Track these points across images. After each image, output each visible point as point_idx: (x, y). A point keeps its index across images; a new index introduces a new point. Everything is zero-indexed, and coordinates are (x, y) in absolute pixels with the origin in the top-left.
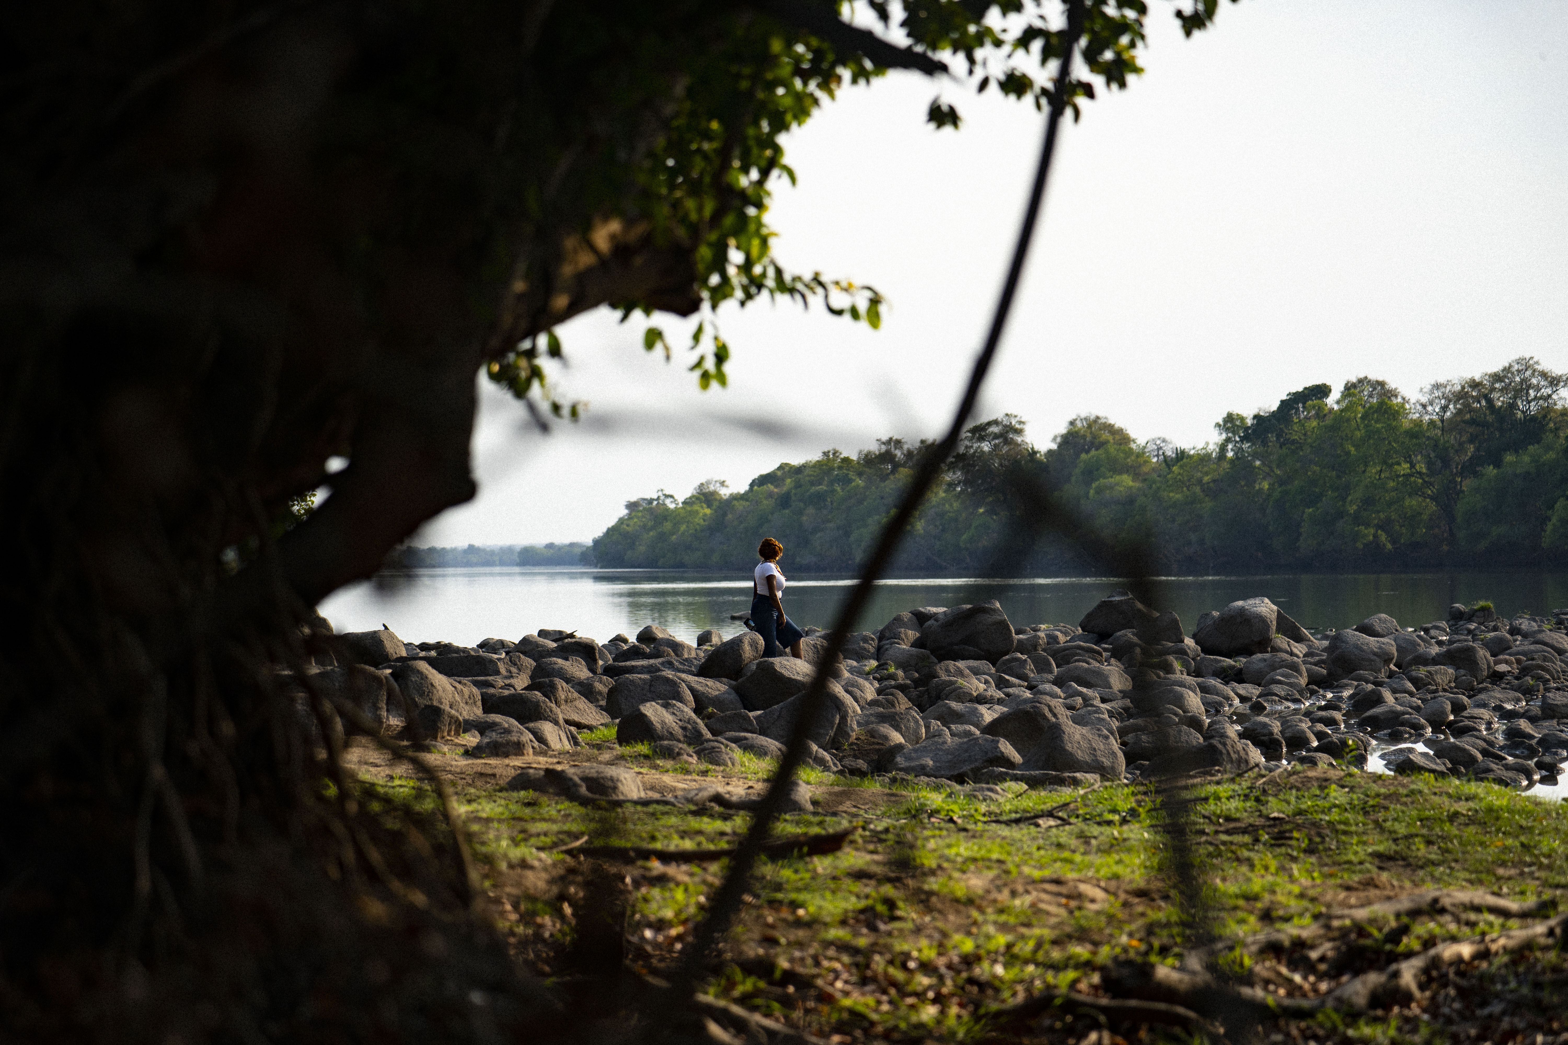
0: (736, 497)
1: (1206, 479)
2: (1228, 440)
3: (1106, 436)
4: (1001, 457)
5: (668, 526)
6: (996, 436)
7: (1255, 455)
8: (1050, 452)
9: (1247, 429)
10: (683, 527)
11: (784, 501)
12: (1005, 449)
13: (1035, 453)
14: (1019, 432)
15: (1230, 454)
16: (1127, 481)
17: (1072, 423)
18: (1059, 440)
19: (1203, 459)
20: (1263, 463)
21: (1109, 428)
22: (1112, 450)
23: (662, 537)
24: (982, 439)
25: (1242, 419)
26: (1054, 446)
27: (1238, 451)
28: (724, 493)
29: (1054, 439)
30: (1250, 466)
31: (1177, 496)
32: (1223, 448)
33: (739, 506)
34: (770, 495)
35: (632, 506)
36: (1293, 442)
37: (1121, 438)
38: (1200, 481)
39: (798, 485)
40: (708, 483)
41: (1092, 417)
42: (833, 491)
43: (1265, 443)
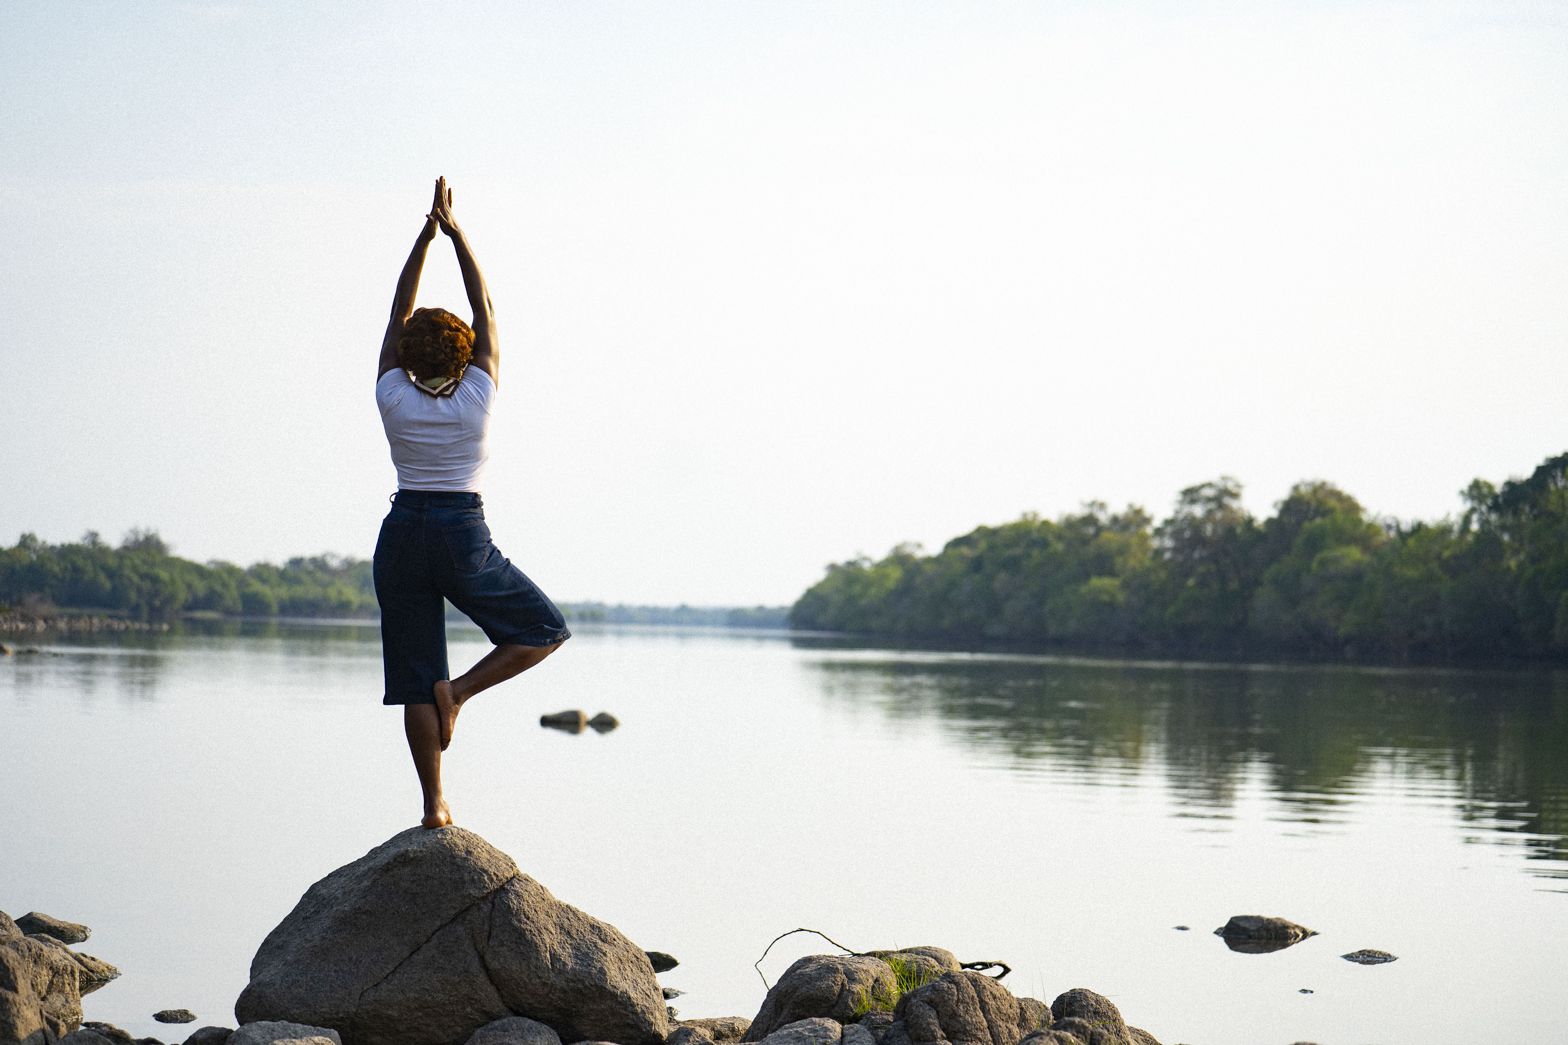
0: (929, 560)
1: (1446, 554)
2: (1473, 510)
3: (1332, 503)
4: (1215, 523)
5: (857, 589)
6: (1209, 500)
7: (1504, 528)
8: (1270, 522)
9: (1495, 497)
10: (873, 591)
11: (977, 565)
12: (1219, 515)
13: (1250, 521)
14: (1235, 496)
15: (1475, 527)
16: (1354, 554)
17: (1296, 488)
18: (1280, 506)
19: (1444, 531)
20: (1513, 537)
21: (1338, 495)
22: (1340, 517)
23: (851, 600)
24: (1193, 502)
25: (1490, 487)
26: (1274, 513)
27: (1484, 523)
28: (919, 554)
29: (1275, 505)
30: (1497, 541)
31: (1411, 573)
32: (1467, 520)
33: (929, 569)
34: (962, 558)
35: (833, 568)
36: (1551, 514)
37: (1351, 507)
38: (1439, 557)
39: (992, 548)
40: (904, 544)
41: (1318, 483)
42: (1029, 556)
43: (1516, 513)
